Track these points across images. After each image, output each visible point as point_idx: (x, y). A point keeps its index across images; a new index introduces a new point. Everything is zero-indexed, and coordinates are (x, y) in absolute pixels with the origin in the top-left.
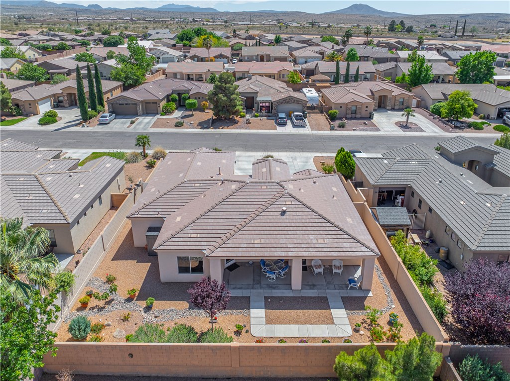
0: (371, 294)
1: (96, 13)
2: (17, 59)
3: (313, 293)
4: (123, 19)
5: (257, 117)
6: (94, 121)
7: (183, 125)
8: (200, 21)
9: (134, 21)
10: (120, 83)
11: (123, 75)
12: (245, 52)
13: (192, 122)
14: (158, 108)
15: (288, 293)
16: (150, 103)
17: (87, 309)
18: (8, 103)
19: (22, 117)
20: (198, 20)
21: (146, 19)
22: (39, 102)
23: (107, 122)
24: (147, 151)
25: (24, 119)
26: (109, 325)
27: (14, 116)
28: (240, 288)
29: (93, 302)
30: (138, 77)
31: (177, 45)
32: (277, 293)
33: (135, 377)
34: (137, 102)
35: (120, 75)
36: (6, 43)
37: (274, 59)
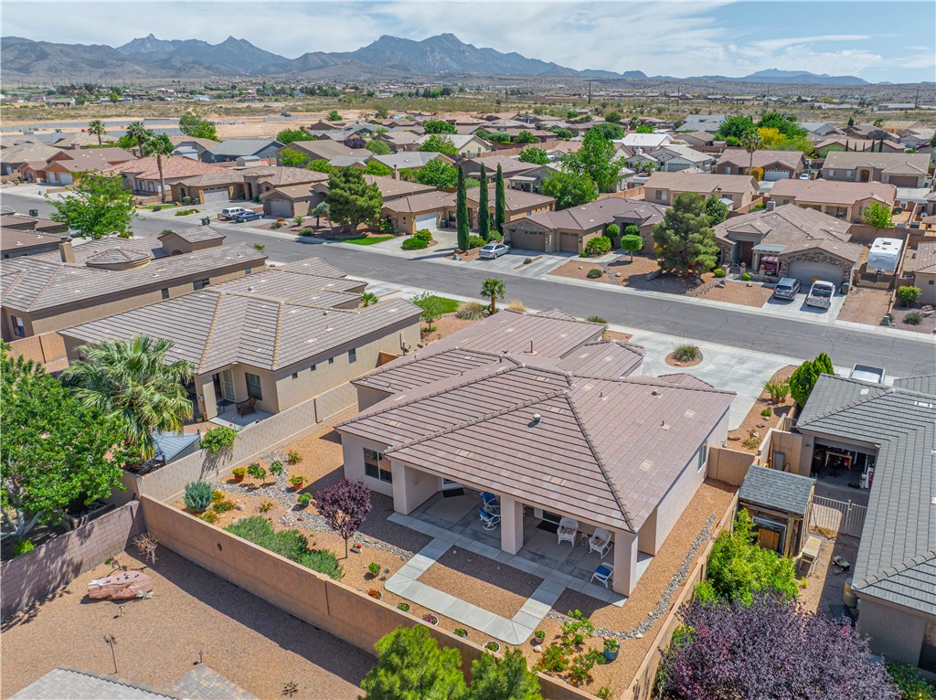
0: (621, 603)
1: (633, 85)
2: (439, 153)
3: (528, 566)
4: (668, 96)
5: (747, 279)
6: (475, 252)
7: (600, 276)
8: (812, 101)
9: (687, 99)
10: (551, 199)
11: (559, 186)
12: (833, 160)
13: (618, 274)
14: (580, 244)
15: (491, 554)
16: (567, 234)
17: (239, 484)
18: (375, 212)
19: (390, 235)
20: (809, 99)
21: (710, 97)
22: (417, 217)
23: (490, 256)
24: (497, 306)
25: (389, 238)
26: (239, 509)
27: (382, 233)
28: (432, 523)
29: (248, 479)
30: (584, 192)
31: (715, 142)
32: (476, 547)
33: (224, 580)
34: (547, 230)
35: (554, 187)
36: (450, 131)
37: (888, 179)
